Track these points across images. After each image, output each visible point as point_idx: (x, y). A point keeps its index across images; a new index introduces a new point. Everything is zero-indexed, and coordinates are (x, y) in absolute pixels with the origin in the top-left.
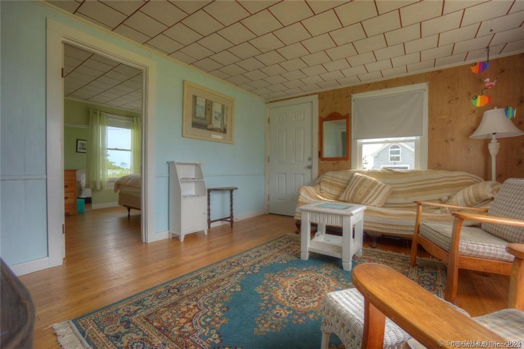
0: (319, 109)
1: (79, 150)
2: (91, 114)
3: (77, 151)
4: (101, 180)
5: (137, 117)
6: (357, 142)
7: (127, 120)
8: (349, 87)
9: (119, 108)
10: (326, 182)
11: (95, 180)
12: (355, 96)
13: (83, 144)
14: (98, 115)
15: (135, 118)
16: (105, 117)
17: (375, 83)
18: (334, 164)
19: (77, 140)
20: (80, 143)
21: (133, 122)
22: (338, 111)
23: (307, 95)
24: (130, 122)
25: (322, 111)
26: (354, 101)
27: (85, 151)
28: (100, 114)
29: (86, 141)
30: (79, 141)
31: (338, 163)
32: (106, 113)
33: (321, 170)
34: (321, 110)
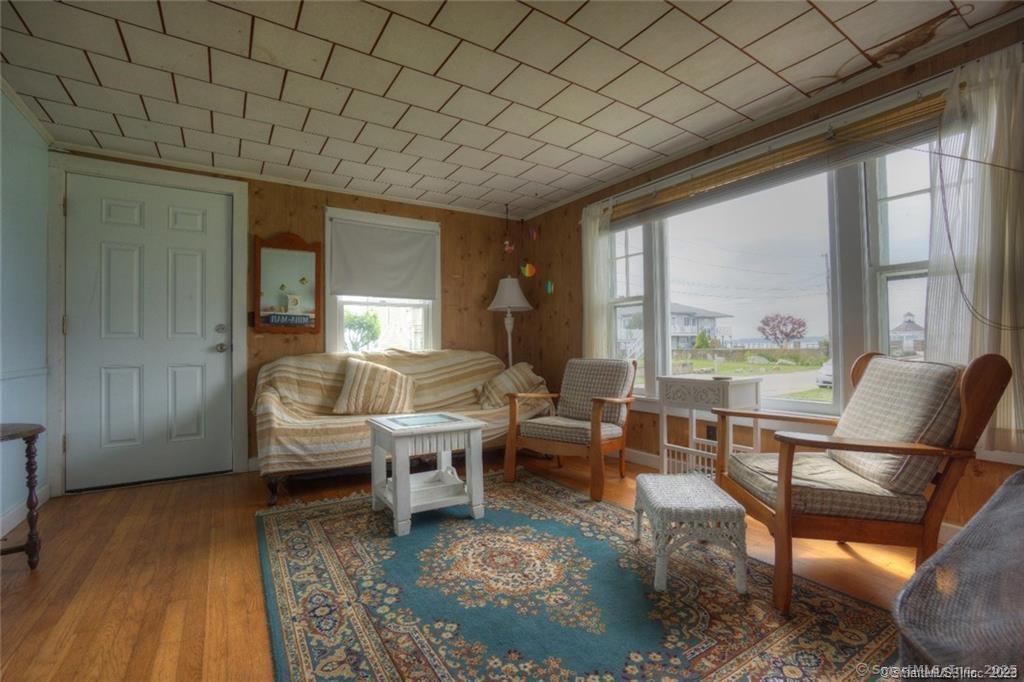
0: (250, 216)
6: (336, 300)
8: (322, 191)
10: (288, 380)
12: (331, 212)
17: (370, 199)
18: (287, 341)
22: (294, 230)
23: (216, 175)
25: (257, 222)
26: (331, 219)
31: (296, 338)
33: (256, 355)
34: (255, 221)
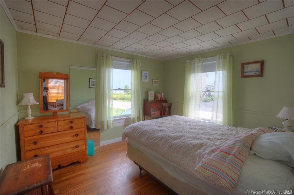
1: (90, 86)
2: (99, 57)
3: (89, 87)
4: (107, 120)
5: (136, 59)
7: (128, 62)
9: (121, 51)
11: (103, 120)
13: (93, 82)
14: (105, 58)
15: (135, 60)
16: (111, 60)
19: (90, 79)
20: (91, 81)
21: (133, 63)
24: (130, 64)
27: (95, 87)
28: (107, 57)
29: (95, 79)
30: (90, 80)
32: (112, 56)
